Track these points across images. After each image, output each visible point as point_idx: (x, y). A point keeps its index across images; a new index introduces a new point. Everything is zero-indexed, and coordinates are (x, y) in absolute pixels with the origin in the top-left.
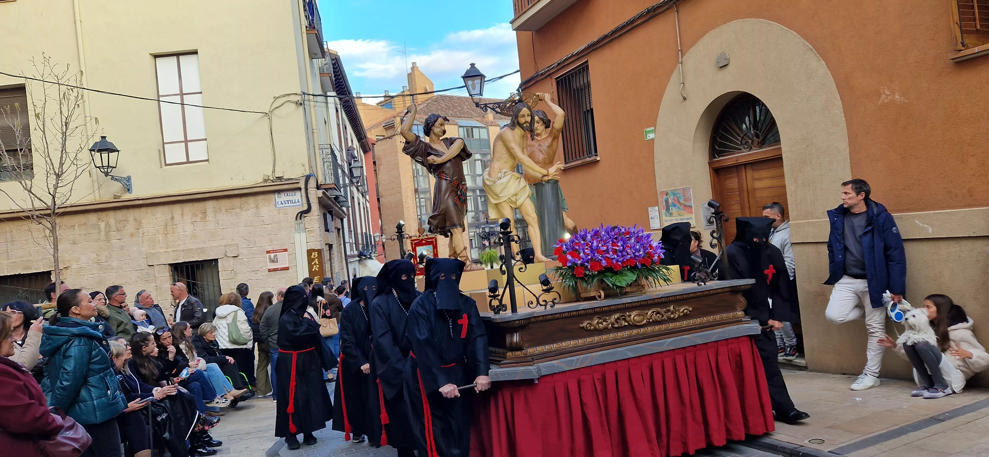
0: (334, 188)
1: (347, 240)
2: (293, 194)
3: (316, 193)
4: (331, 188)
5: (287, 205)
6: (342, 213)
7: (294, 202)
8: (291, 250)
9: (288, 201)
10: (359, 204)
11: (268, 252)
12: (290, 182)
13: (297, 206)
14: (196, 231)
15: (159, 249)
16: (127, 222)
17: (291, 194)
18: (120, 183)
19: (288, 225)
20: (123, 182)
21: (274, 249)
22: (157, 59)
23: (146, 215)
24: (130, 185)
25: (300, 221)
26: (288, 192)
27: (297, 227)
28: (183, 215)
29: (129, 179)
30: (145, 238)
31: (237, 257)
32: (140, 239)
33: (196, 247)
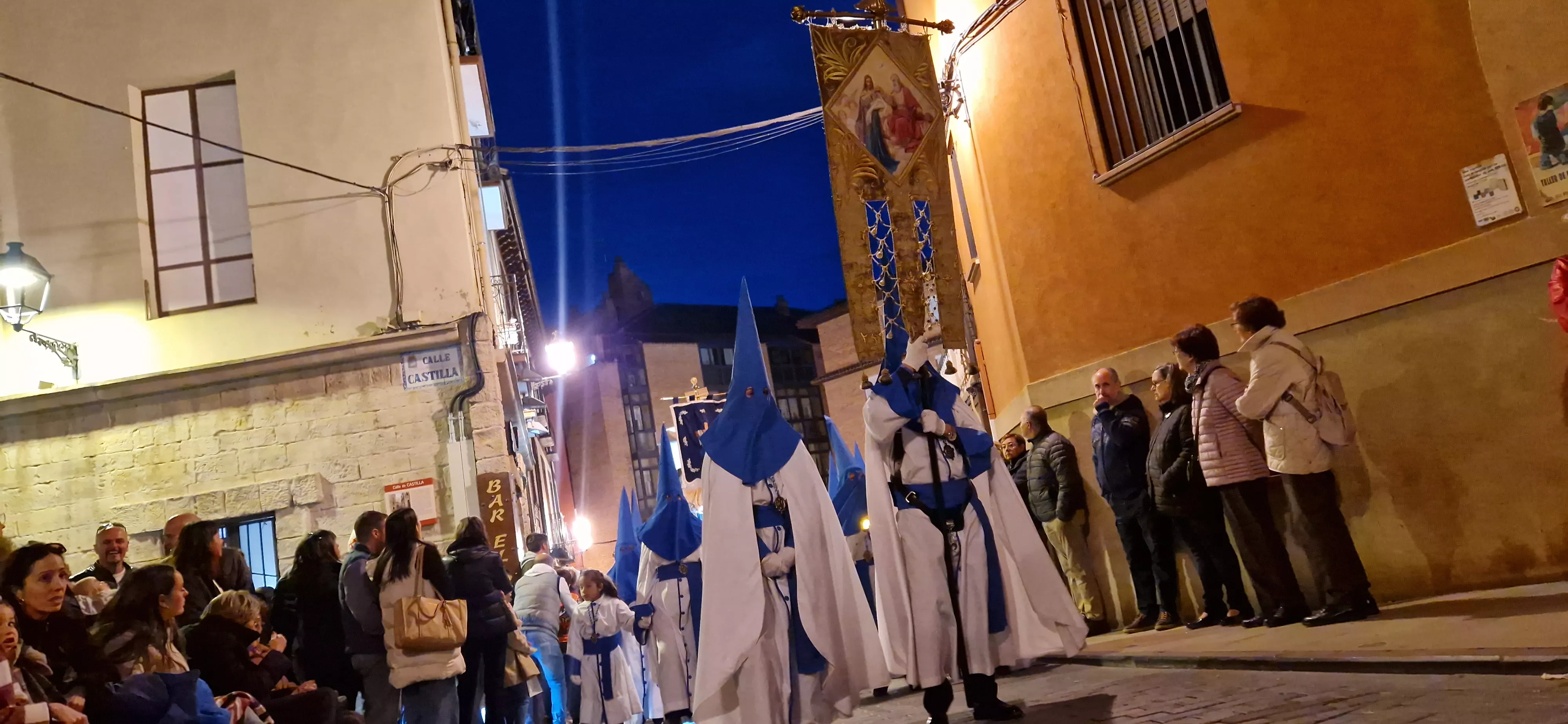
2: (443, 357)
3: (494, 352)
5: (430, 381)
7: (445, 373)
8: (442, 479)
9: (431, 373)
11: (389, 489)
12: (436, 329)
13: (451, 382)
14: (225, 453)
15: (140, 497)
16: (69, 443)
17: (438, 358)
18: (54, 351)
19: (432, 424)
20: (61, 351)
21: (402, 482)
22: (147, 98)
23: (112, 423)
24: (77, 361)
25: (460, 414)
26: (431, 354)
27: (452, 428)
28: (195, 418)
29: (75, 348)
30: (108, 476)
31: (318, 507)
32: (96, 480)
33: (225, 488)
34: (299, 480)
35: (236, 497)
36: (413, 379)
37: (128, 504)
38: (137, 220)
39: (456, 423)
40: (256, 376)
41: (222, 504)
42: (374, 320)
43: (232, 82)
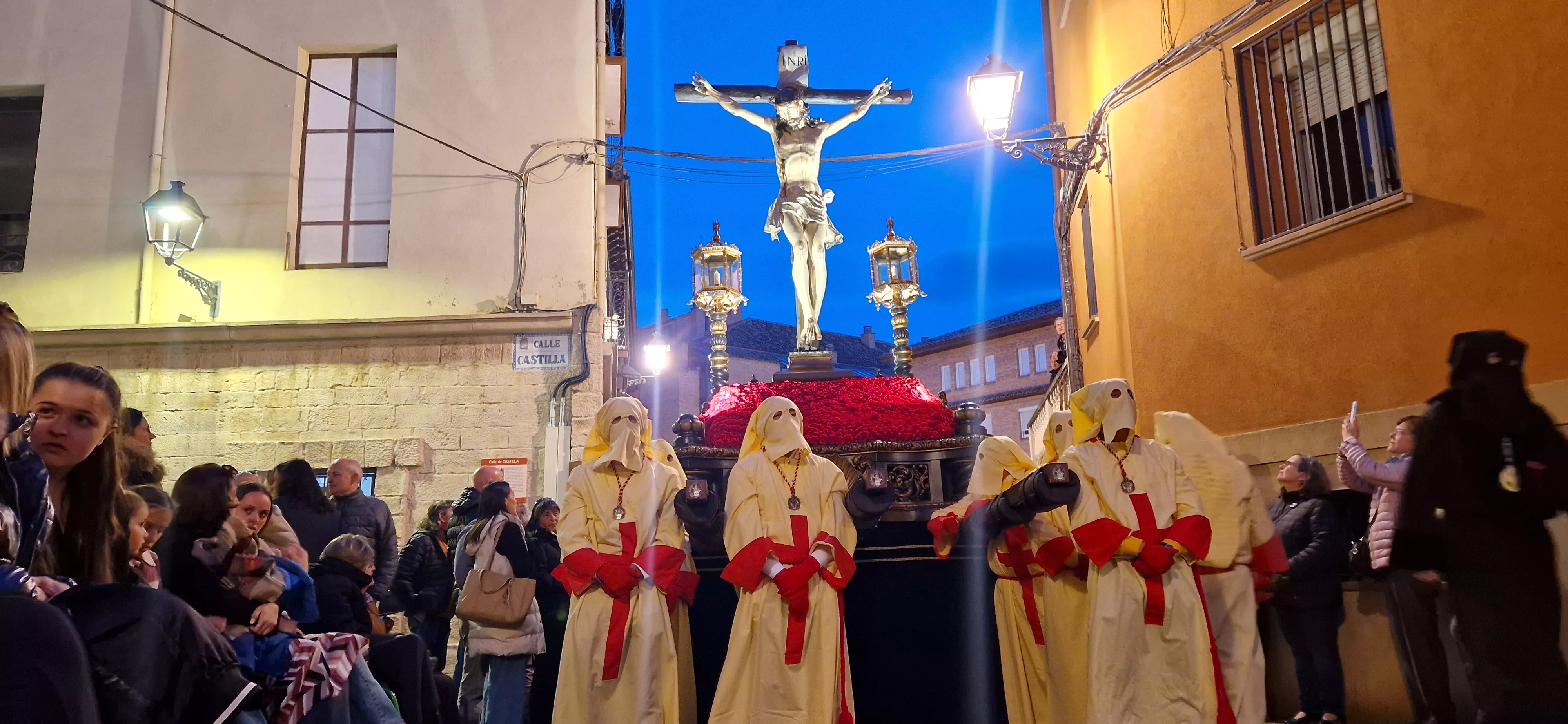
2: (554, 341)
3: (602, 345)
5: (538, 365)
7: (552, 359)
8: (536, 461)
9: (541, 356)
12: (550, 314)
13: (558, 368)
14: (339, 406)
15: (253, 438)
16: (197, 377)
17: (548, 343)
18: (197, 288)
19: (535, 407)
20: (204, 289)
21: (499, 458)
22: (313, 61)
23: (239, 363)
24: (216, 299)
25: (562, 400)
26: (543, 338)
27: (553, 413)
28: (316, 370)
29: (216, 287)
30: (229, 413)
31: (417, 469)
32: (218, 414)
33: (334, 440)
34: (404, 441)
35: (343, 450)
36: (522, 360)
37: (244, 442)
38: (288, 175)
39: (557, 408)
40: (378, 337)
41: (329, 454)
42: (493, 298)
43: (394, 55)
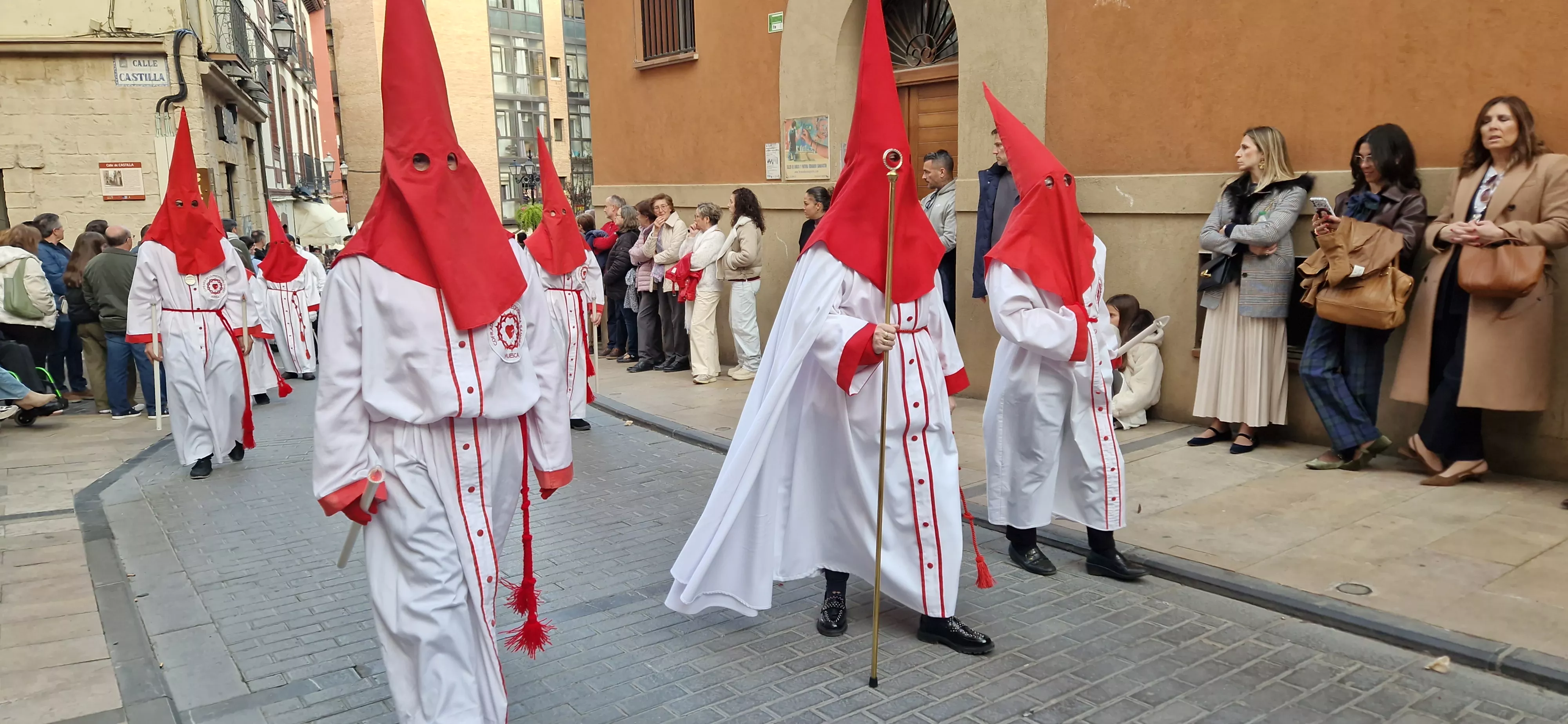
0: (236, 62)
1: (269, 160)
2: (152, 63)
3: (197, 66)
4: (230, 63)
5: (139, 82)
6: (256, 111)
7: (153, 77)
8: (149, 165)
9: (141, 74)
10: (296, 102)
11: (103, 165)
12: (146, 40)
13: (159, 86)
17: (146, 63)
21: (115, 162)
25: (166, 114)
26: (140, 60)
27: (159, 125)
31: (41, 171)
34: (24, 147)
39: (162, 121)
